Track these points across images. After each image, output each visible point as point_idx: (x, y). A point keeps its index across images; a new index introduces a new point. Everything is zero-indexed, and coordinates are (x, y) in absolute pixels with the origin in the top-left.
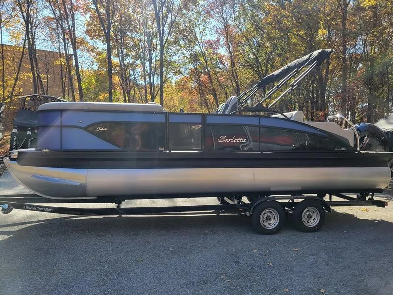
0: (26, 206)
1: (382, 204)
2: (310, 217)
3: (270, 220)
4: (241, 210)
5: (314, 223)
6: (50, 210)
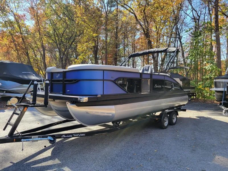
0: (64, 135)
1: (185, 110)
2: (173, 119)
3: (165, 122)
4: (157, 119)
5: (174, 121)
6: (83, 135)
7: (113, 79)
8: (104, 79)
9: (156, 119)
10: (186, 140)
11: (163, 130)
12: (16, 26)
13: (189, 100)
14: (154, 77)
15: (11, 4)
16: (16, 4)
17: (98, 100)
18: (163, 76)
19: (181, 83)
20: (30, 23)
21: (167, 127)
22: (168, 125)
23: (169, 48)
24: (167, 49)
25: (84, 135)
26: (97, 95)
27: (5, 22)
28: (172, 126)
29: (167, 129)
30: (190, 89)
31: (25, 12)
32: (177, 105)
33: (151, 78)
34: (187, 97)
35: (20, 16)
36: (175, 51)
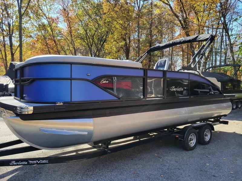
0: (14, 162)
1: (226, 123)
2: (206, 136)
3: (191, 140)
4: (178, 136)
5: (207, 138)
6: (44, 161)
7: (90, 78)
8: (72, 77)
9: (175, 136)
10: (220, 174)
11: (187, 152)
12: (49, 29)
13: (233, 109)
14: (169, 75)
15: (43, 7)
16: (48, 7)
17: (56, 111)
18: (188, 75)
19: (219, 84)
20: (63, 26)
21: (195, 148)
22: (195, 145)
23: (201, 36)
24: (198, 36)
25: (47, 161)
26: (55, 103)
27: (39, 25)
28: (203, 146)
29: (193, 151)
30: (234, 93)
31: (58, 15)
32: (216, 115)
33: (164, 77)
34: (230, 103)
35: (53, 20)
36: (207, 39)
